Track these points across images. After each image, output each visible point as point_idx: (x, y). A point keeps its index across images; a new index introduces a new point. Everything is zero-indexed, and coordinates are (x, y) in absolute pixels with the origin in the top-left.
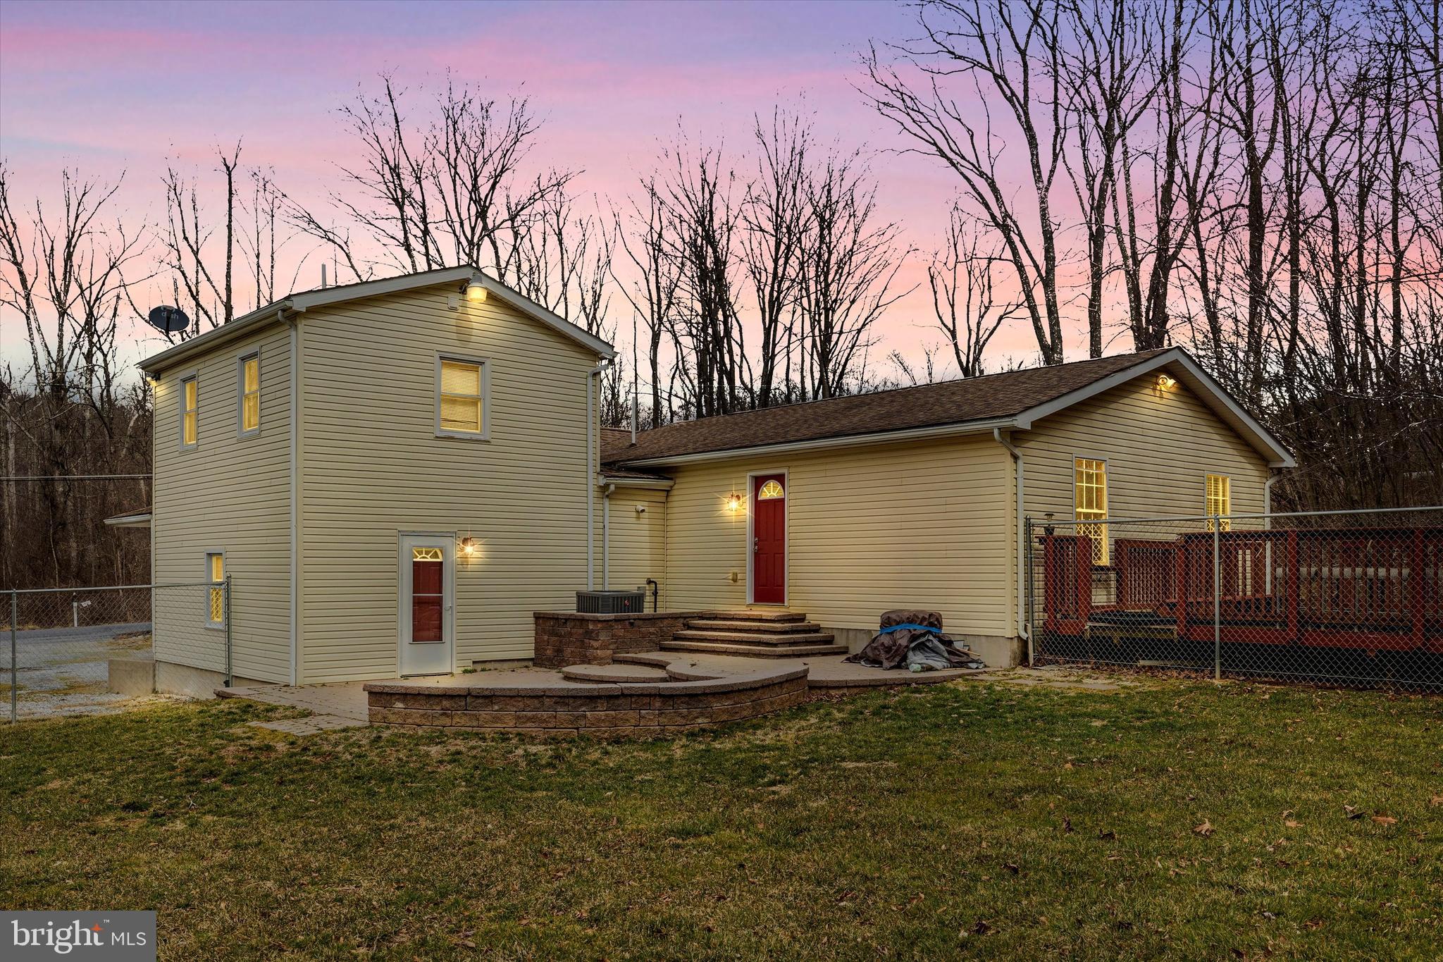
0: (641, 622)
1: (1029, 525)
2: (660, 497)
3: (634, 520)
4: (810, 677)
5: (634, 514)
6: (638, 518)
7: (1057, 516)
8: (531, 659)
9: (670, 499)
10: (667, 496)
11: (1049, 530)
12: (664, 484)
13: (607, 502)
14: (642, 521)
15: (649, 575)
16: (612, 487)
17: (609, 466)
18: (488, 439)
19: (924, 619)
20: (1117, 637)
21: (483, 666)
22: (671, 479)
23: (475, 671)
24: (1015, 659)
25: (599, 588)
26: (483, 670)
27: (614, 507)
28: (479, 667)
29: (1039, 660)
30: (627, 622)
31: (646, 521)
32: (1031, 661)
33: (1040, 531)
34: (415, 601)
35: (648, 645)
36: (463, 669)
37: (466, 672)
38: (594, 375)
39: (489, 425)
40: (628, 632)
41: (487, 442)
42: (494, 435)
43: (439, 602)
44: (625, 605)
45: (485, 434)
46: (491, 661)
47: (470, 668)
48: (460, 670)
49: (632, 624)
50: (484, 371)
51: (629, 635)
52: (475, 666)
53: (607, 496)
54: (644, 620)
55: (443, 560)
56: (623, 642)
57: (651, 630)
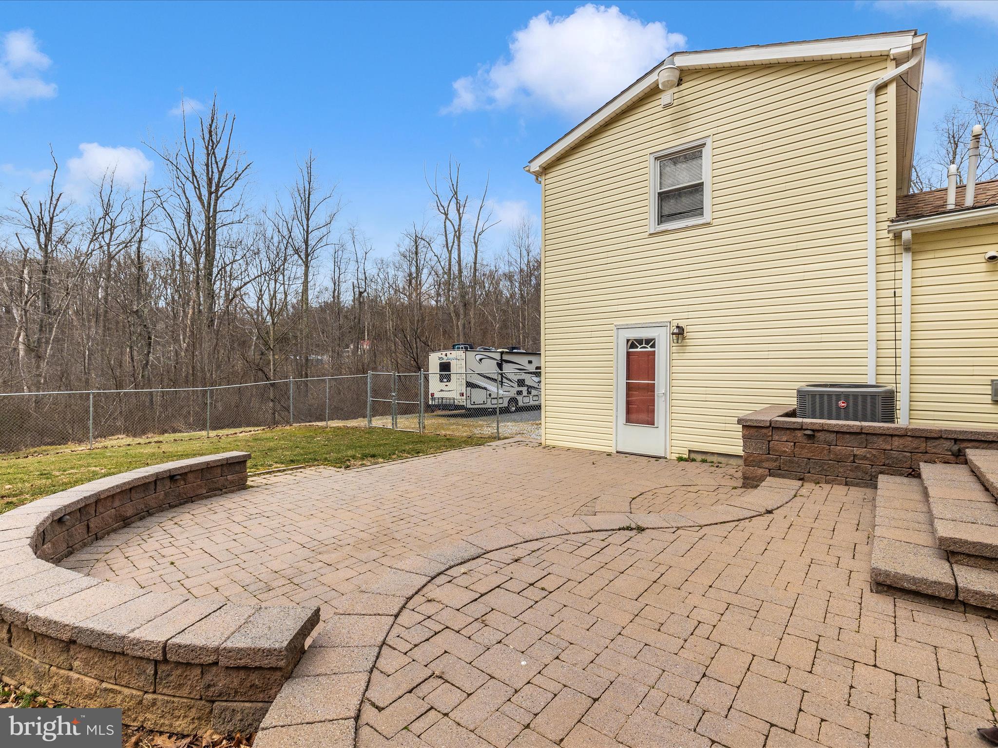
3: (982, 276)
5: (982, 267)
6: (992, 271)
13: (906, 258)
16: (907, 235)
18: (709, 221)
25: (888, 380)
34: (629, 387)
35: (852, 474)
36: (677, 455)
37: (680, 459)
38: (880, 89)
39: (710, 206)
40: (803, 448)
41: (708, 224)
42: (716, 215)
43: (651, 388)
44: (838, 408)
45: (707, 217)
46: (713, 454)
47: (686, 456)
48: (674, 457)
49: (810, 437)
50: (707, 152)
51: (805, 453)
52: (693, 456)
53: (907, 249)
54: (837, 432)
55: (656, 349)
56: (791, 462)
57: (856, 451)
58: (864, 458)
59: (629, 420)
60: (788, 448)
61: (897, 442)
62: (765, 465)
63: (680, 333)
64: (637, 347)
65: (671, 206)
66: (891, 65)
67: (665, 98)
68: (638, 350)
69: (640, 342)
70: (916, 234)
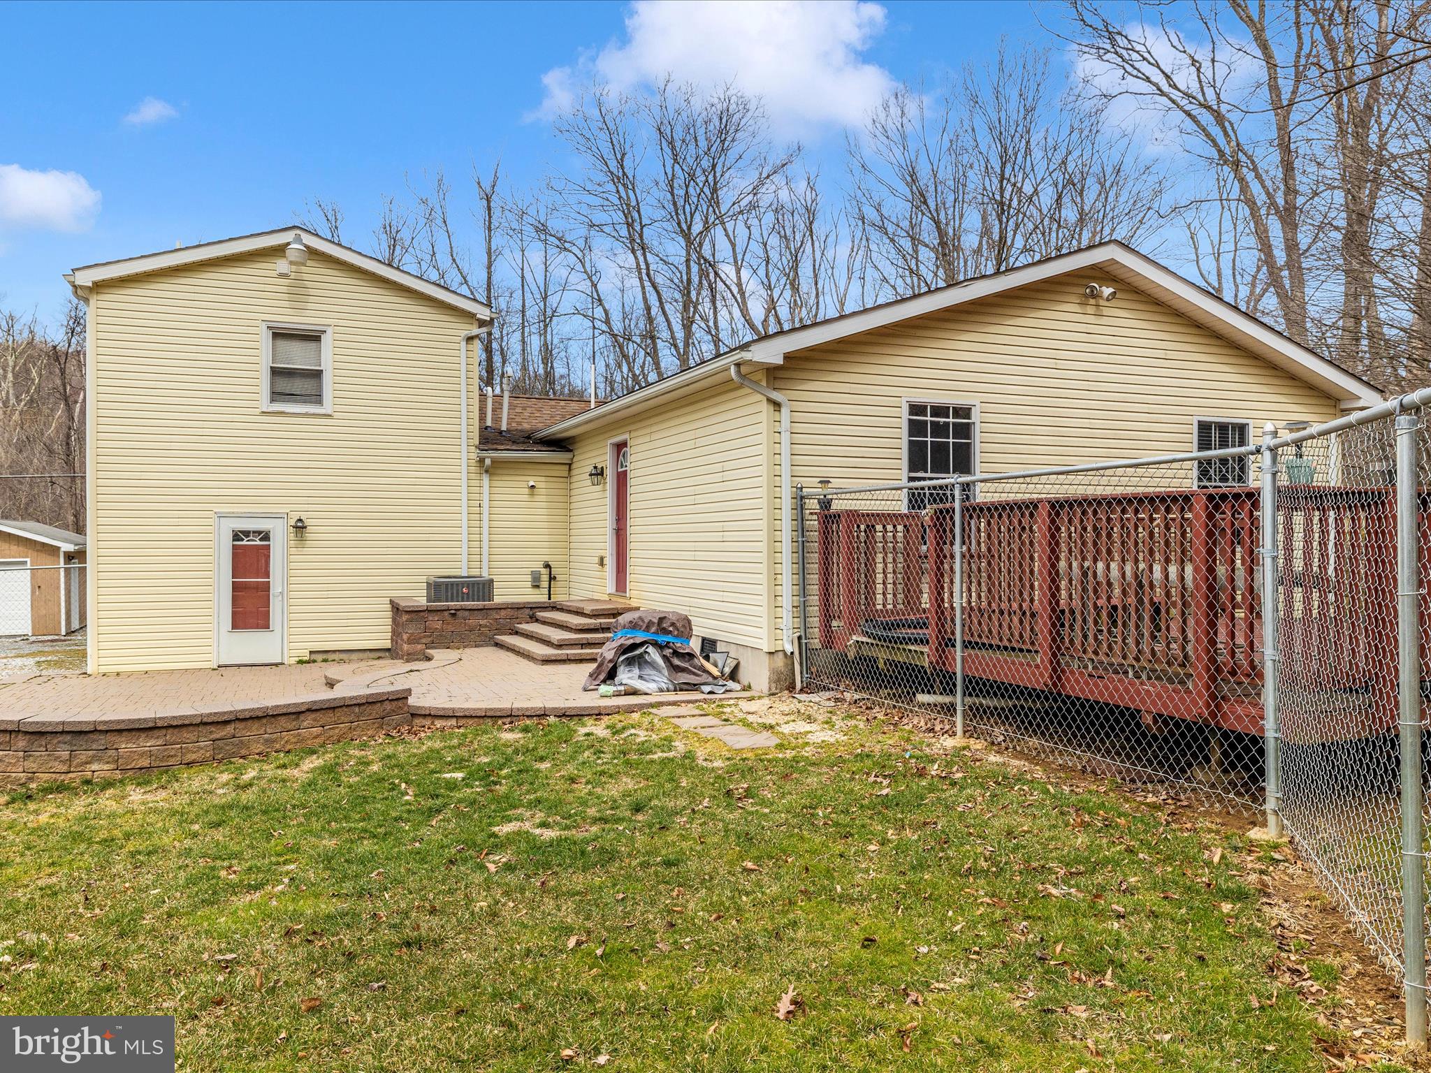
0: (467, 613)
1: (800, 499)
2: (563, 471)
3: (526, 498)
4: (411, 701)
5: (526, 491)
6: (532, 495)
7: (835, 483)
8: (388, 650)
9: (574, 472)
10: (570, 470)
11: (826, 504)
12: (561, 457)
13: (486, 478)
14: (537, 498)
15: (546, 558)
16: (488, 462)
17: (490, 438)
18: (329, 412)
19: (650, 624)
20: (882, 656)
21: (325, 656)
22: (571, 451)
23: (314, 661)
24: (778, 681)
25: (475, 572)
26: (325, 661)
27: (495, 483)
28: (319, 657)
29: (808, 684)
30: (446, 614)
31: (543, 498)
32: (798, 686)
33: (813, 505)
34: (236, 587)
35: (478, 639)
36: (297, 659)
37: (300, 662)
38: (470, 339)
39: (331, 397)
40: (448, 624)
41: (329, 416)
42: (338, 408)
43: (266, 587)
44: (463, 593)
45: (327, 407)
46: (334, 651)
47: (307, 658)
48: (293, 661)
49: (454, 615)
50: (326, 340)
51: (450, 628)
52: (314, 657)
53: (487, 471)
54: (470, 610)
55: (271, 543)
56: (441, 636)
57: (482, 622)
58: (486, 626)
59: (235, 626)
60: (438, 625)
61: (503, 613)
62: (424, 641)
63: (300, 527)
64: (243, 540)
65: (285, 385)
66: (476, 324)
67: (282, 265)
68: (244, 543)
69: (247, 534)
70: (494, 461)
